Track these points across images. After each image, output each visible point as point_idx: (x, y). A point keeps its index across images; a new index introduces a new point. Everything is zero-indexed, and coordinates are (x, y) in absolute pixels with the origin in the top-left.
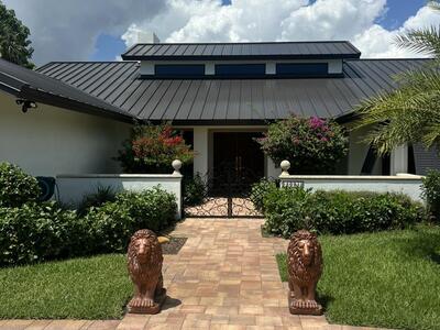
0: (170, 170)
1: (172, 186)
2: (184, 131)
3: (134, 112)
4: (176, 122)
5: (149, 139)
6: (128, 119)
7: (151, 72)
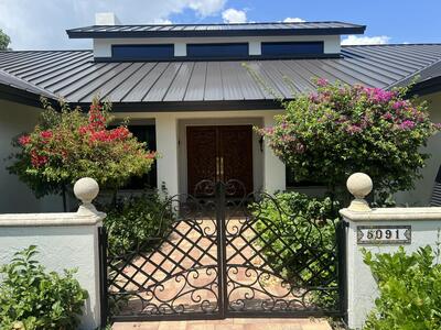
0: (72, 204)
7: (108, 54)
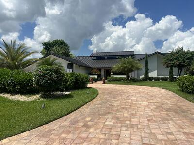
0: (96, 75)
1: (96, 77)
2: (100, 69)
3: (92, 66)
4: (98, 68)
5: (94, 70)
6: (91, 68)
7: (95, 58)
